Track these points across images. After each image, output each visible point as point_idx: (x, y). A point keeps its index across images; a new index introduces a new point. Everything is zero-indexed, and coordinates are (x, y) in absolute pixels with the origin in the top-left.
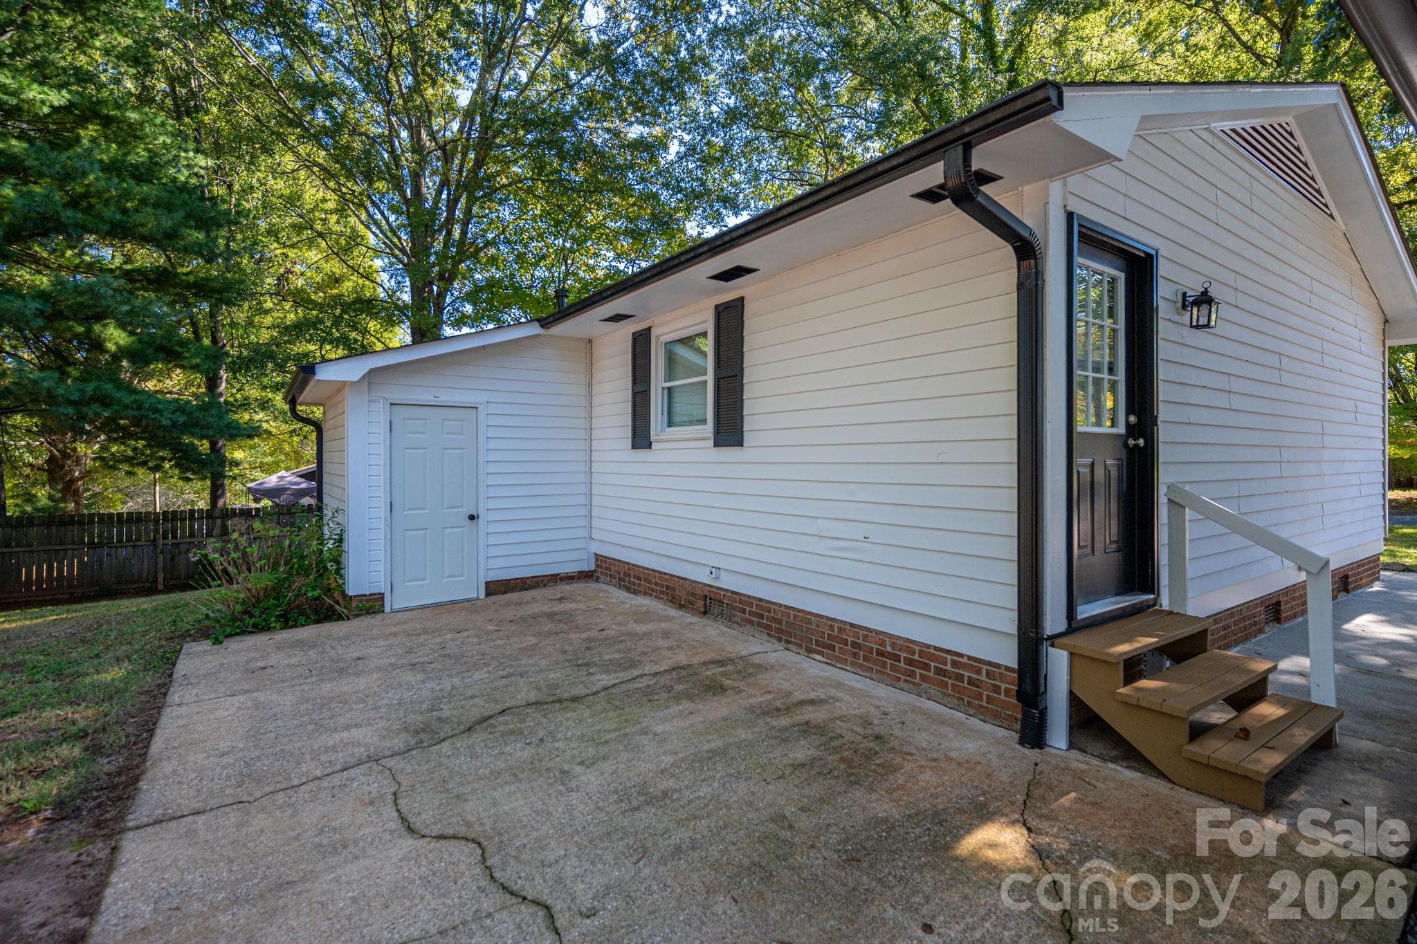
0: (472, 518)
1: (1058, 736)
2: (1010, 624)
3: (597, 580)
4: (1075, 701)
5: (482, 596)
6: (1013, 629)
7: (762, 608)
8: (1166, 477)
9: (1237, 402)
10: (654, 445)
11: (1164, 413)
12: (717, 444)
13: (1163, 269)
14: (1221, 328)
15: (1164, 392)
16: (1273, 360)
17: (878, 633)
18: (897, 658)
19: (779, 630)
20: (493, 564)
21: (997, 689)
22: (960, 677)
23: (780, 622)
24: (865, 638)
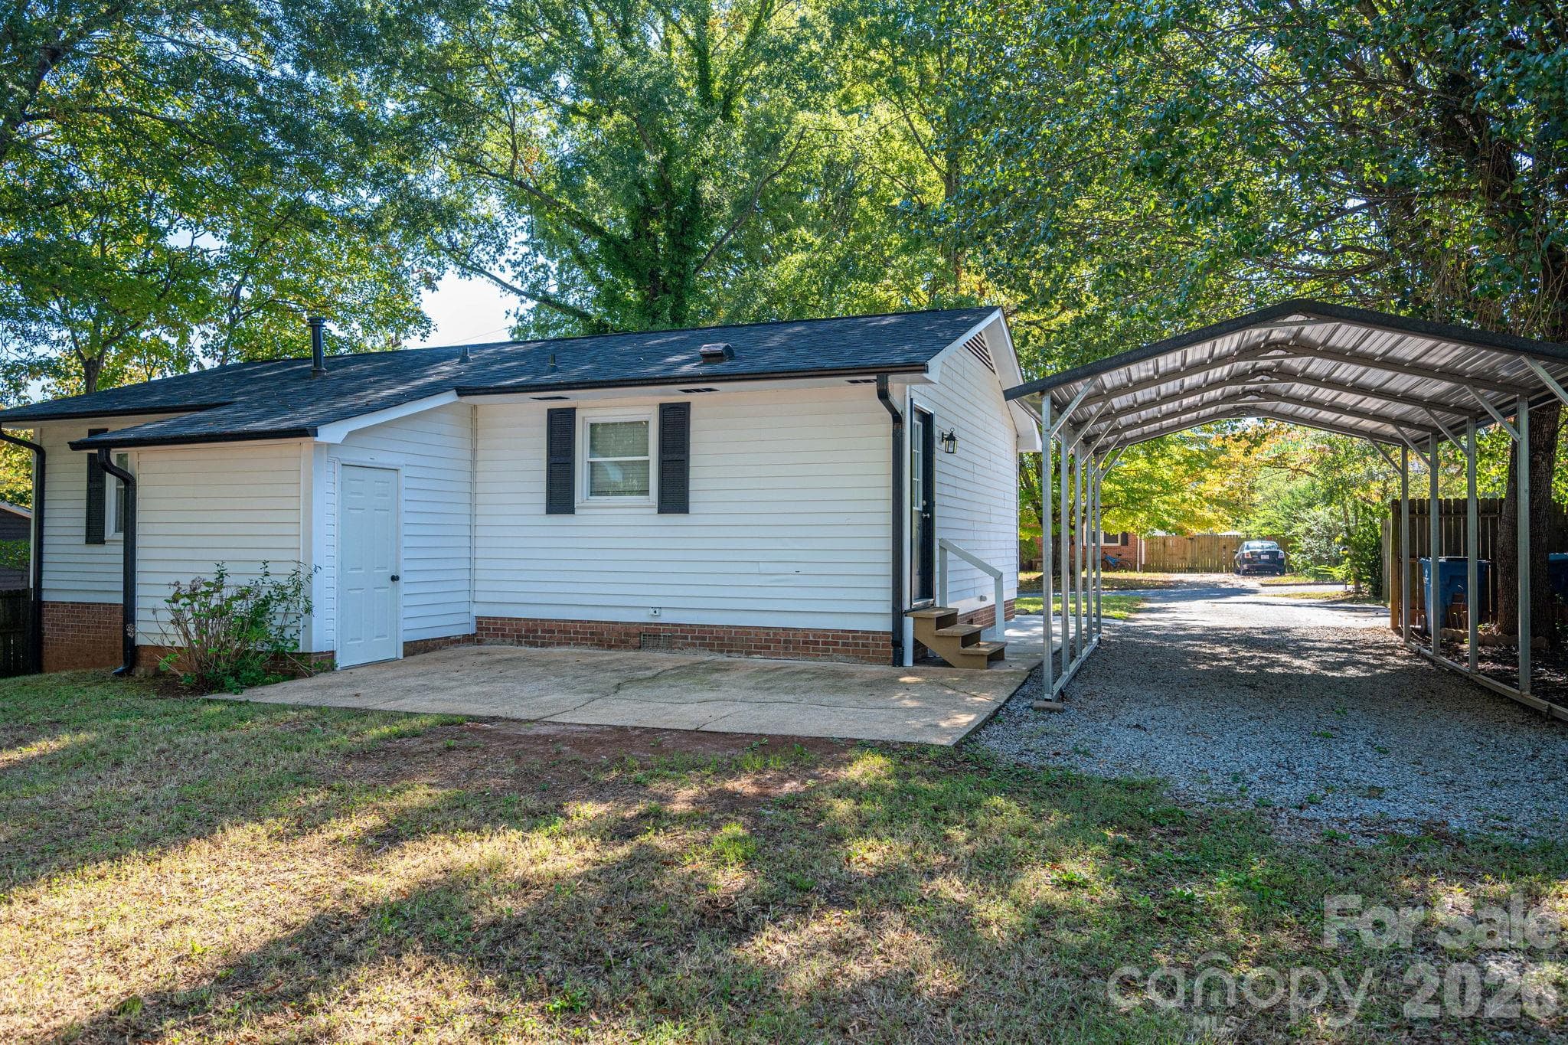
0: (394, 578)
1: (908, 661)
2: (887, 608)
3: (479, 642)
4: (915, 641)
5: (401, 656)
6: (890, 611)
7: (705, 632)
8: (938, 535)
9: (960, 493)
10: (577, 511)
11: (937, 499)
12: (661, 511)
13: (937, 421)
14: (958, 451)
15: (937, 488)
16: (969, 467)
17: (804, 630)
18: (817, 643)
19: (722, 645)
20: (411, 624)
21: (877, 646)
22: (857, 645)
23: (722, 639)
24: (794, 635)
